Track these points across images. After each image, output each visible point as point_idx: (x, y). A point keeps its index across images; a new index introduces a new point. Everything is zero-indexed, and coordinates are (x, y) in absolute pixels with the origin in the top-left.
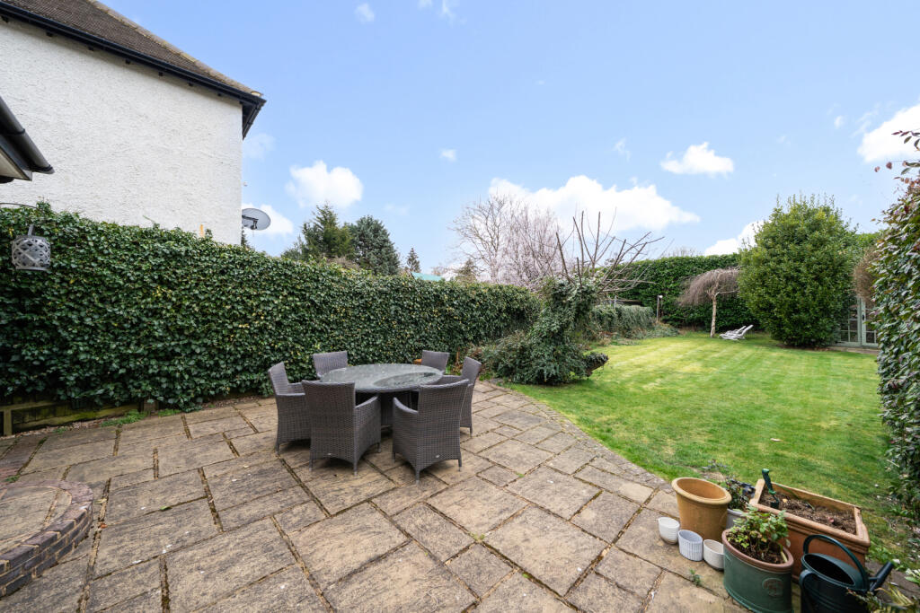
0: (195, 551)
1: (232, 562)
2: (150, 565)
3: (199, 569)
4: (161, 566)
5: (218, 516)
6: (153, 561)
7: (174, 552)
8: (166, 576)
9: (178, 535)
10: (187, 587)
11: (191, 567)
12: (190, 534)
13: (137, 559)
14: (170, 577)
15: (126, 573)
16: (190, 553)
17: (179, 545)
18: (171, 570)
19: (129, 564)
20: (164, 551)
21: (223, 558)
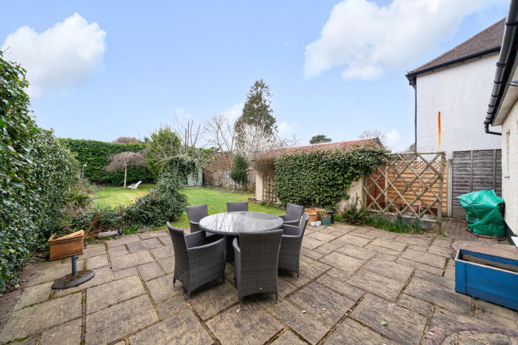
0: (383, 293)
1: (377, 281)
2: (402, 304)
3: (388, 288)
4: (399, 300)
5: (359, 300)
6: (400, 305)
7: (390, 301)
8: (399, 295)
9: (383, 306)
10: (395, 286)
11: (390, 290)
12: (378, 302)
13: (406, 311)
14: (398, 294)
15: (413, 308)
16: (386, 294)
17: (386, 302)
18: (396, 295)
19: (410, 312)
20: (393, 304)
21: (377, 284)
